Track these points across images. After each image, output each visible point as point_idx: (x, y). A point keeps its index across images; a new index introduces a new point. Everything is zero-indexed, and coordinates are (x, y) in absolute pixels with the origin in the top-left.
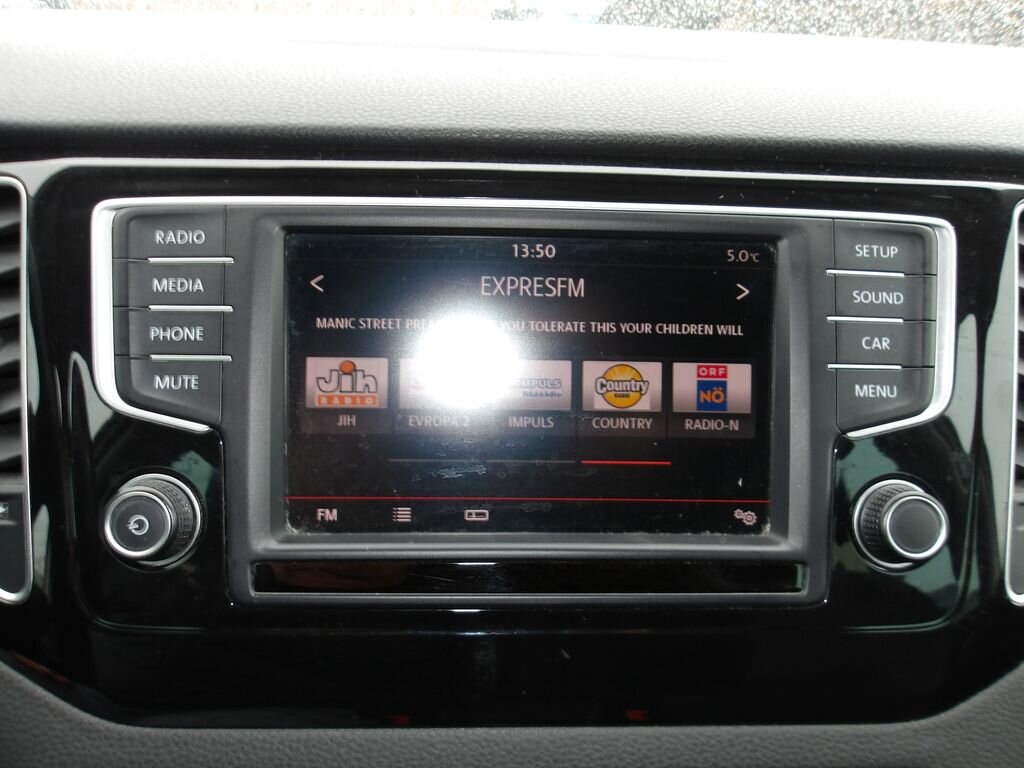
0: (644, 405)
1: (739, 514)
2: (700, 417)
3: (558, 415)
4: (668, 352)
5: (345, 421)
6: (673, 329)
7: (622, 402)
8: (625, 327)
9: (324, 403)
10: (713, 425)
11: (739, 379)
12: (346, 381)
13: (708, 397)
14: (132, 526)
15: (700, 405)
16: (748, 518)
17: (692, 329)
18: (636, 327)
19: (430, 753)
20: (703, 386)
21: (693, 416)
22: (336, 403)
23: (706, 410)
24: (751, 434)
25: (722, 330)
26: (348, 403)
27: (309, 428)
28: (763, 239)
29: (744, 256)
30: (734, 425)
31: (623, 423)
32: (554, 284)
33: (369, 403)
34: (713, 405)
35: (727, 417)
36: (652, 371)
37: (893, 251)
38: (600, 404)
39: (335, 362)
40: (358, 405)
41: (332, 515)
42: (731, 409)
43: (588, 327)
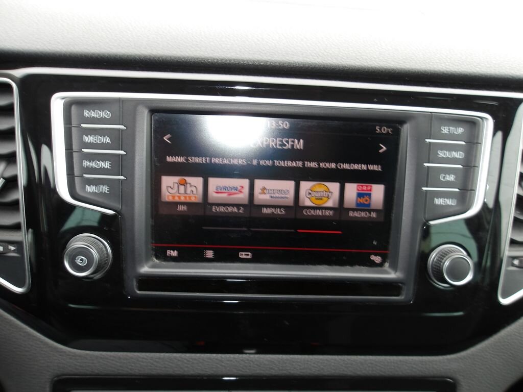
0: (329, 204)
1: (373, 258)
2: (356, 210)
3: (286, 208)
4: (343, 178)
5: (181, 208)
6: (346, 166)
7: (319, 203)
8: (322, 165)
9: (170, 199)
10: (363, 214)
11: (378, 192)
12: (182, 188)
13: (362, 200)
15: (358, 204)
16: (377, 259)
17: (356, 167)
18: (328, 165)
19: (221, 365)
20: (360, 195)
21: (353, 210)
22: (177, 199)
23: (361, 207)
24: (382, 219)
25: (371, 167)
26: (183, 199)
27: (163, 211)
28: (397, 122)
29: (385, 130)
30: (374, 215)
31: (319, 213)
32: (288, 142)
33: (193, 200)
34: (364, 205)
35: (370, 211)
36: (334, 187)
37: (460, 130)
38: (308, 203)
39: (176, 179)
40: (188, 200)
41: (174, 253)
42: (373, 207)
43: (304, 164)
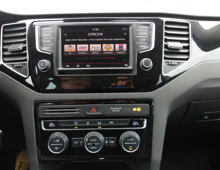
0: (111, 50)
1: (125, 65)
2: (119, 51)
3: (99, 52)
4: (114, 43)
5: (70, 53)
6: (115, 39)
7: (108, 50)
8: (108, 39)
9: (67, 51)
10: (121, 53)
11: (125, 46)
12: (70, 48)
13: (120, 49)
14: (41, 65)
15: (119, 50)
16: (127, 65)
17: (118, 39)
18: (110, 39)
20: (120, 47)
21: (118, 51)
22: (68, 51)
23: (120, 51)
24: (127, 54)
25: (122, 39)
26: (70, 51)
27: (65, 54)
28: (128, 26)
29: (125, 29)
30: (124, 53)
31: (108, 53)
32: (98, 34)
33: (73, 51)
34: (121, 50)
35: (123, 51)
36: (112, 45)
37: (146, 27)
38: (105, 50)
39: (68, 45)
40: (72, 51)
41: (68, 66)
42: (124, 50)
43: (103, 40)
